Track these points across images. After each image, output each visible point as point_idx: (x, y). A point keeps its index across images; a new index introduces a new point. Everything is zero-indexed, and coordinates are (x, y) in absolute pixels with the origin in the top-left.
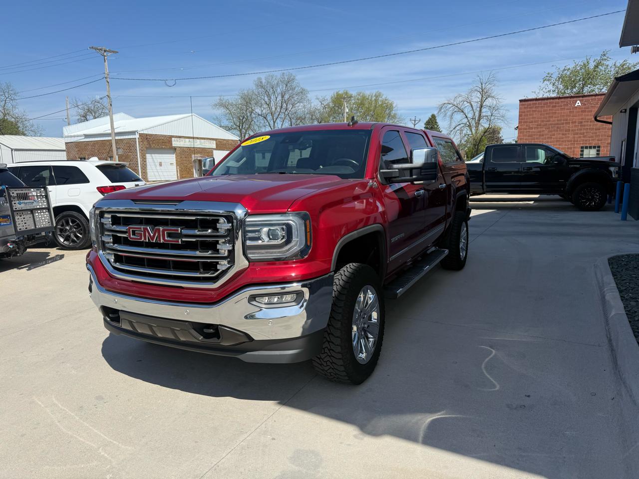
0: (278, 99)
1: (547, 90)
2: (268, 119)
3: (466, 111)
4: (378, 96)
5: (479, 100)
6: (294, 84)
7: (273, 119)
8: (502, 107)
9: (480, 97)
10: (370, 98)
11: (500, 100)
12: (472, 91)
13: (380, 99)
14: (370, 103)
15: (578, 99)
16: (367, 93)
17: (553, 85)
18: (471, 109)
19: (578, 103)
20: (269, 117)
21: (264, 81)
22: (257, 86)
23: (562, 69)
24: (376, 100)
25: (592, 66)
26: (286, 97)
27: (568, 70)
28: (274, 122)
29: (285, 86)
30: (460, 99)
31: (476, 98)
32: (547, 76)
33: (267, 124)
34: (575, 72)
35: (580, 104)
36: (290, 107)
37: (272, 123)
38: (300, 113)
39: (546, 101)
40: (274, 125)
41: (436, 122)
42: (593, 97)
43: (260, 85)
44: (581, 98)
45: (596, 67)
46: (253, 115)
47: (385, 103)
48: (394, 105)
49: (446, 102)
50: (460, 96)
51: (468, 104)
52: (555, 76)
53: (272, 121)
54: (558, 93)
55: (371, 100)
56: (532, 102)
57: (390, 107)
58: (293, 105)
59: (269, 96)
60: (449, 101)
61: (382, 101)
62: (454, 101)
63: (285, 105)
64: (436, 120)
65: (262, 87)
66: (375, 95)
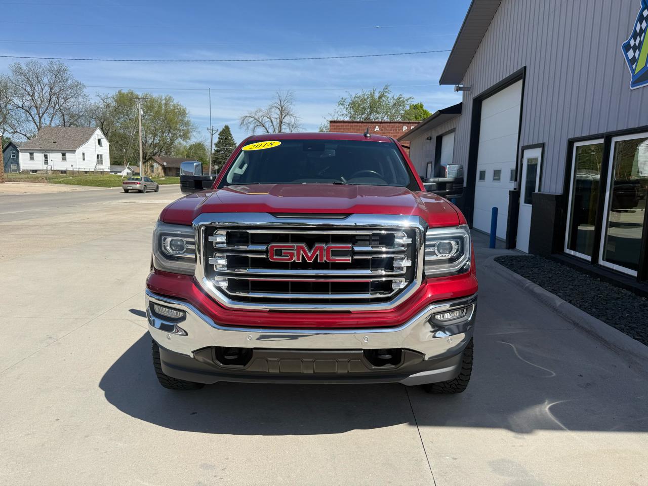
0: (44, 91)
1: (342, 113)
2: (32, 113)
3: (267, 126)
4: (168, 101)
5: (278, 117)
6: (66, 76)
7: (39, 114)
8: (300, 125)
9: (279, 113)
10: (159, 101)
11: (298, 119)
12: (272, 107)
13: (171, 103)
14: (160, 107)
15: (377, 124)
16: (155, 95)
17: (347, 109)
18: (271, 124)
19: (377, 129)
20: (34, 111)
21: (24, 67)
22: (15, 72)
23: (354, 96)
24: (166, 104)
25: (377, 95)
26: (56, 89)
27: (358, 98)
28: (40, 118)
29: (54, 76)
30: (260, 114)
31: (275, 114)
32: (341, 101)
33: (31, 119)
34: (364, 100)
35: (378, 130)
36: (61, 101)
37: (37, 119)
38: (74, 110)
39: (351, 124)
40: (40, 120)
41: (230, 134)
42: (388, 124)
43: (18, 71)
44: (379, 124)
45: (380, 98)
46: (9, 107)
47: (177, 109)
48: (187, 112)
49: (248, 115)
50: (261, 110)
51: (269, 119)
52: (348, 101)
53: (37, 116)
54: (350, 117)
55: (160, 103)
56: (340, 124)
57: (183, 113)
58: (66, 100)
59: (31, 86)
60: (251, 114)
61: (174, 106)
62: (255, 114)
63: (54, 99)
64: (230, 131)
65: (21, 74)
66: (166, 99)
